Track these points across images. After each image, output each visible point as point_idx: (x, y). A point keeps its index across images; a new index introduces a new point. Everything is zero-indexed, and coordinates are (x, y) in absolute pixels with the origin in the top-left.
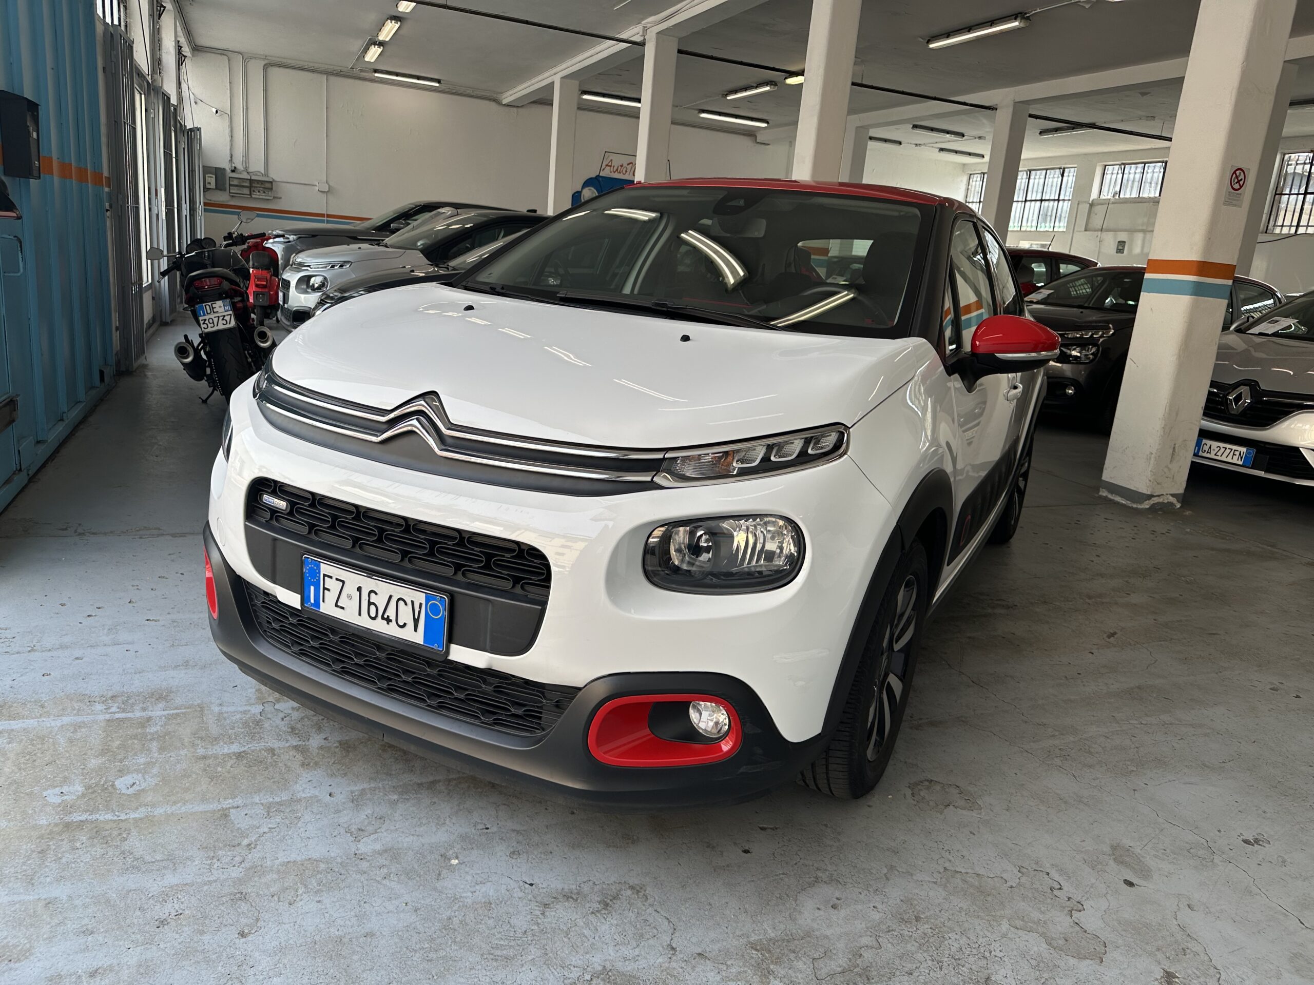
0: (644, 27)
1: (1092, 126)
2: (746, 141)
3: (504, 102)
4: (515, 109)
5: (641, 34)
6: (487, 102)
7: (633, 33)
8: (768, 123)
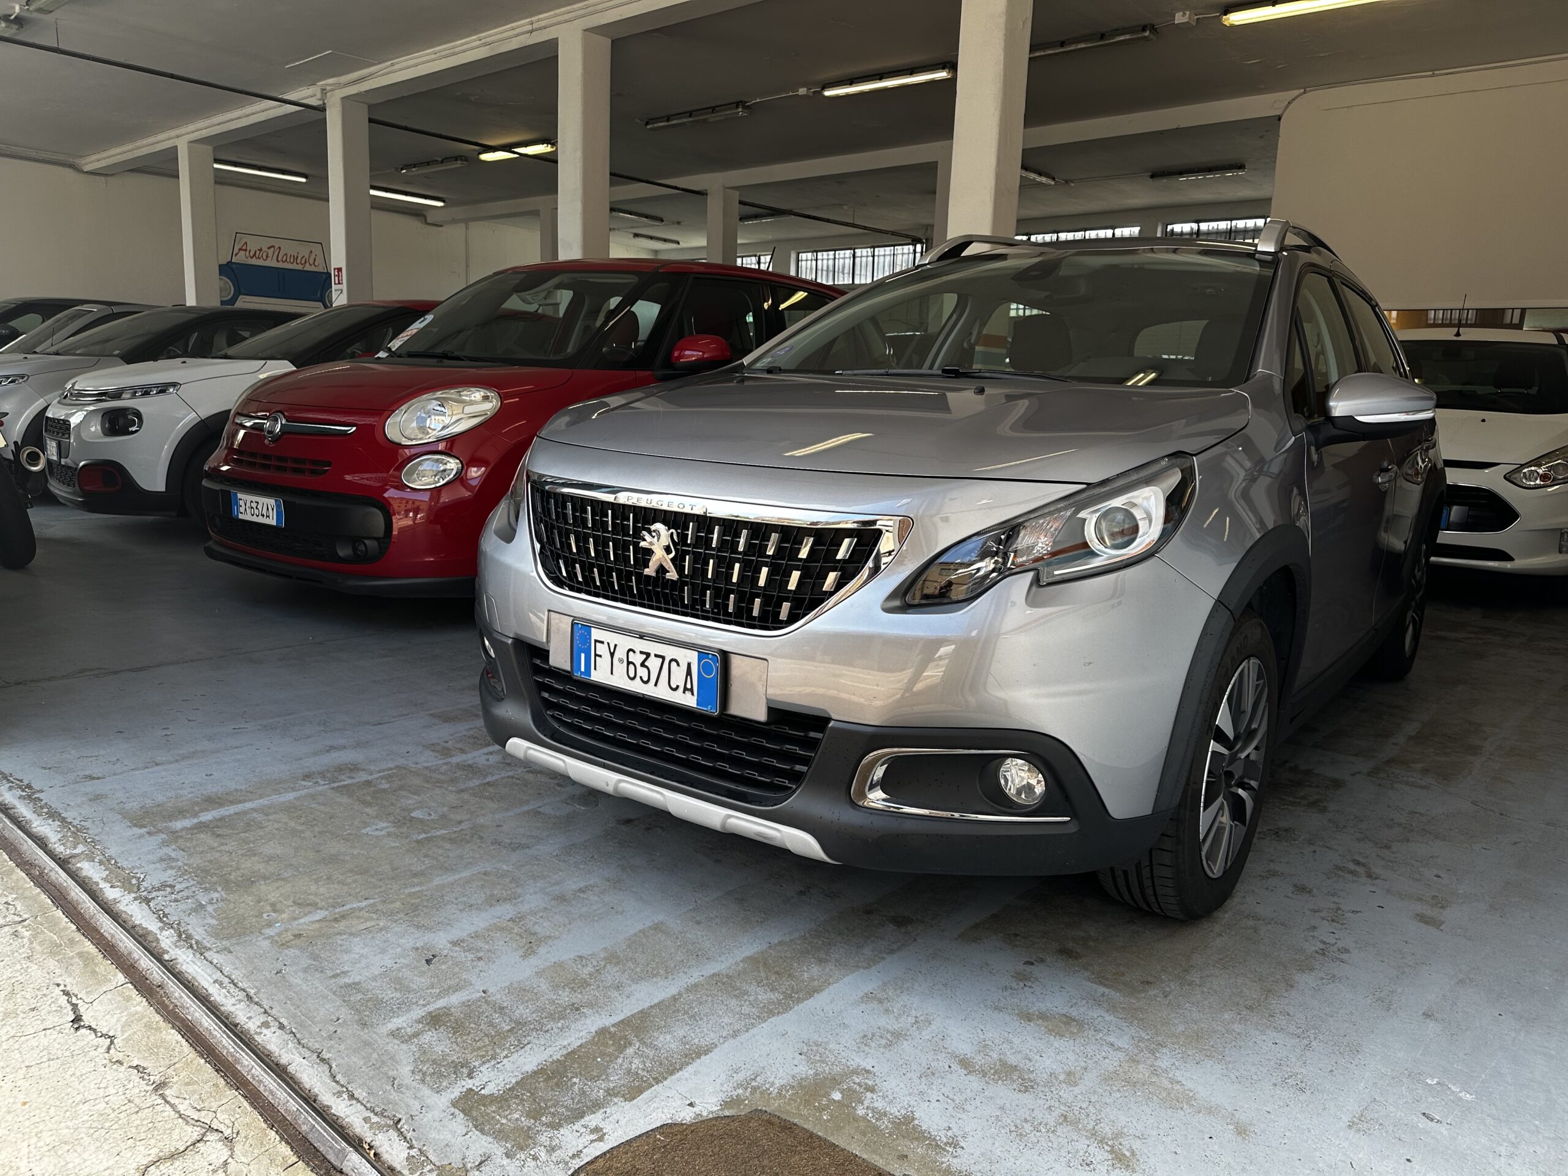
0: (323, 90)
1: (790, 213)
2: (413, 223)
3: (87, 168)
4: (102, 178)
5: (319, 96)
6: (60, 168)
7: (308, 94)
8: (444, 201)
